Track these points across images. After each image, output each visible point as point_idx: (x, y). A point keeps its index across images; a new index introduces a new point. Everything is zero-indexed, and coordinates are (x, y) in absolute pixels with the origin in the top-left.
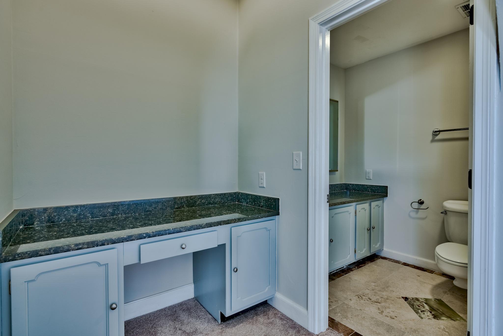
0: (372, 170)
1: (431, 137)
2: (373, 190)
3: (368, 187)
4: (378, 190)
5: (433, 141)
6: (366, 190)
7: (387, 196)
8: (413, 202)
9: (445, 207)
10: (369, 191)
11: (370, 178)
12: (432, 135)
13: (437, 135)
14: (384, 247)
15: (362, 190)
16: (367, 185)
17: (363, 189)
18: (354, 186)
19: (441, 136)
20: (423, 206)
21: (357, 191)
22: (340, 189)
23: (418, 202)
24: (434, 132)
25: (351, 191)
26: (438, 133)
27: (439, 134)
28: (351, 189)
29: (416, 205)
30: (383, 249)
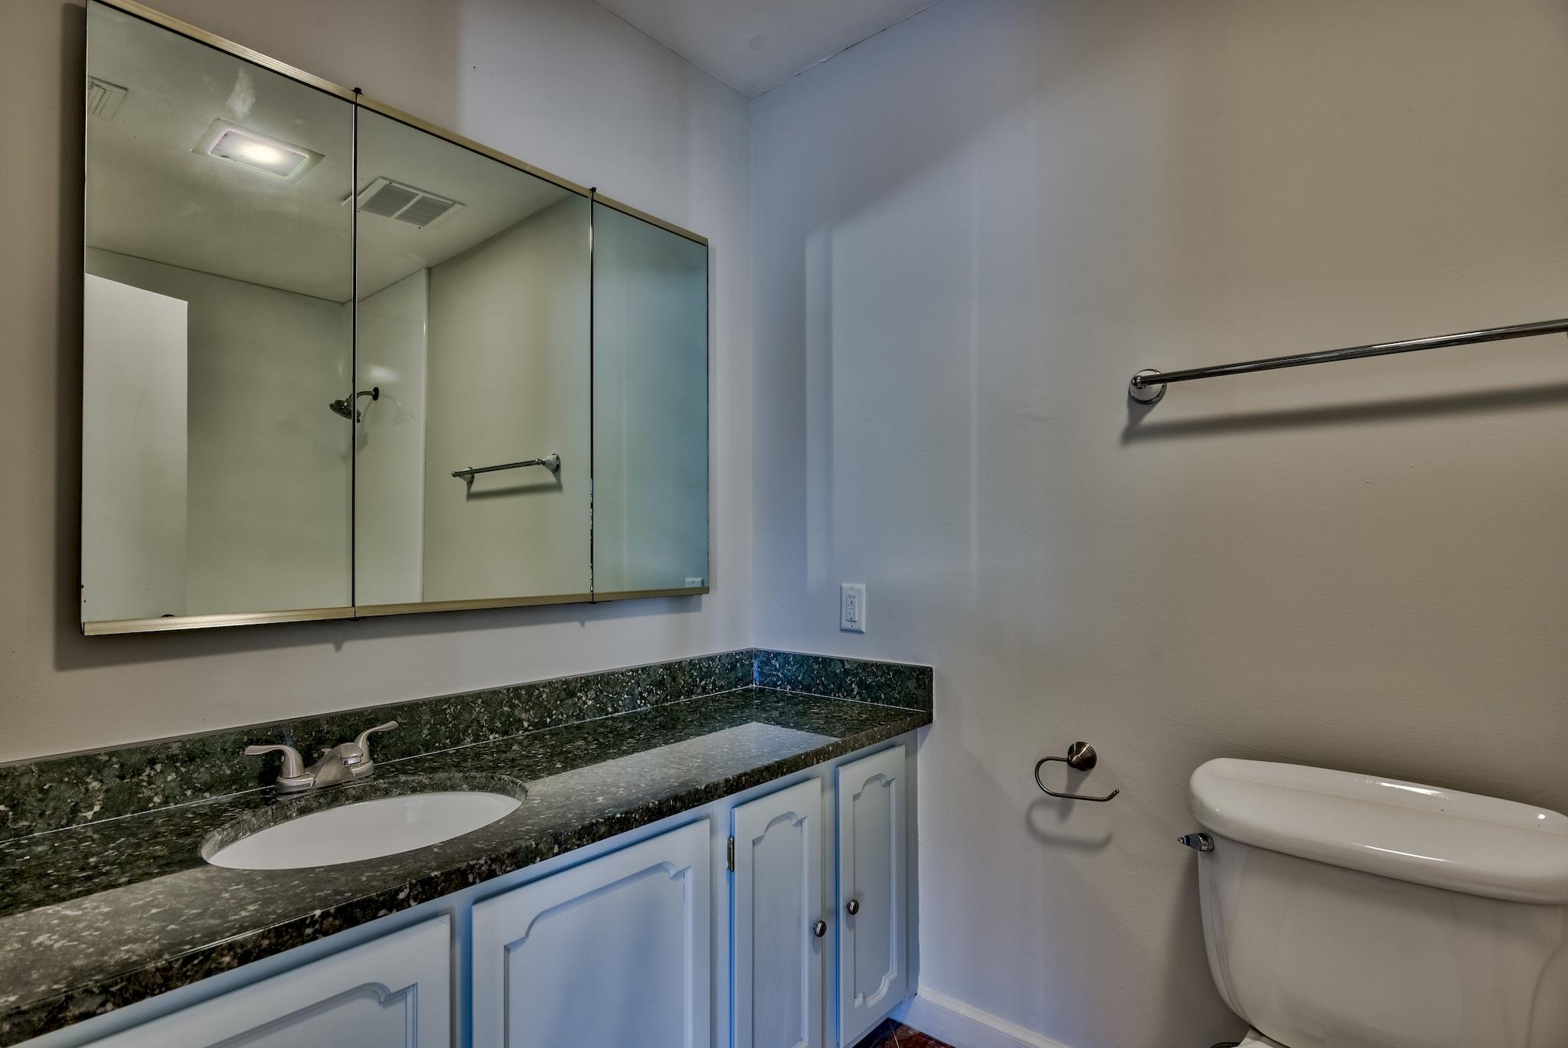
0: (864, 586)
1: (1121, 417)
2: (867, 687)
3: (846, 672)
4: (889, 686)
5: (1133, 433)
6: (840, 688)
7: (928, 720)
8: (1044, 756)
9: (1204, 810)
10: (850, 693)
11: (855, 626)
12: (1130, 405)
13: (1149, 403)
14: (921, 978)
15: (823, 683)
16: (842, 661)
17: (826, 683)
18: (788, 663)
19: (1173, 406)
20: (1091, 784)
21: (802, 689)
22: (723, 683)
23: (1069, 761)
24: (1135, 384)
25: (778, 689)
26: (1158, 387)
27: (1160, 395)
28: (779, 679)
29: (1058, 777)
30: (916, 989)
